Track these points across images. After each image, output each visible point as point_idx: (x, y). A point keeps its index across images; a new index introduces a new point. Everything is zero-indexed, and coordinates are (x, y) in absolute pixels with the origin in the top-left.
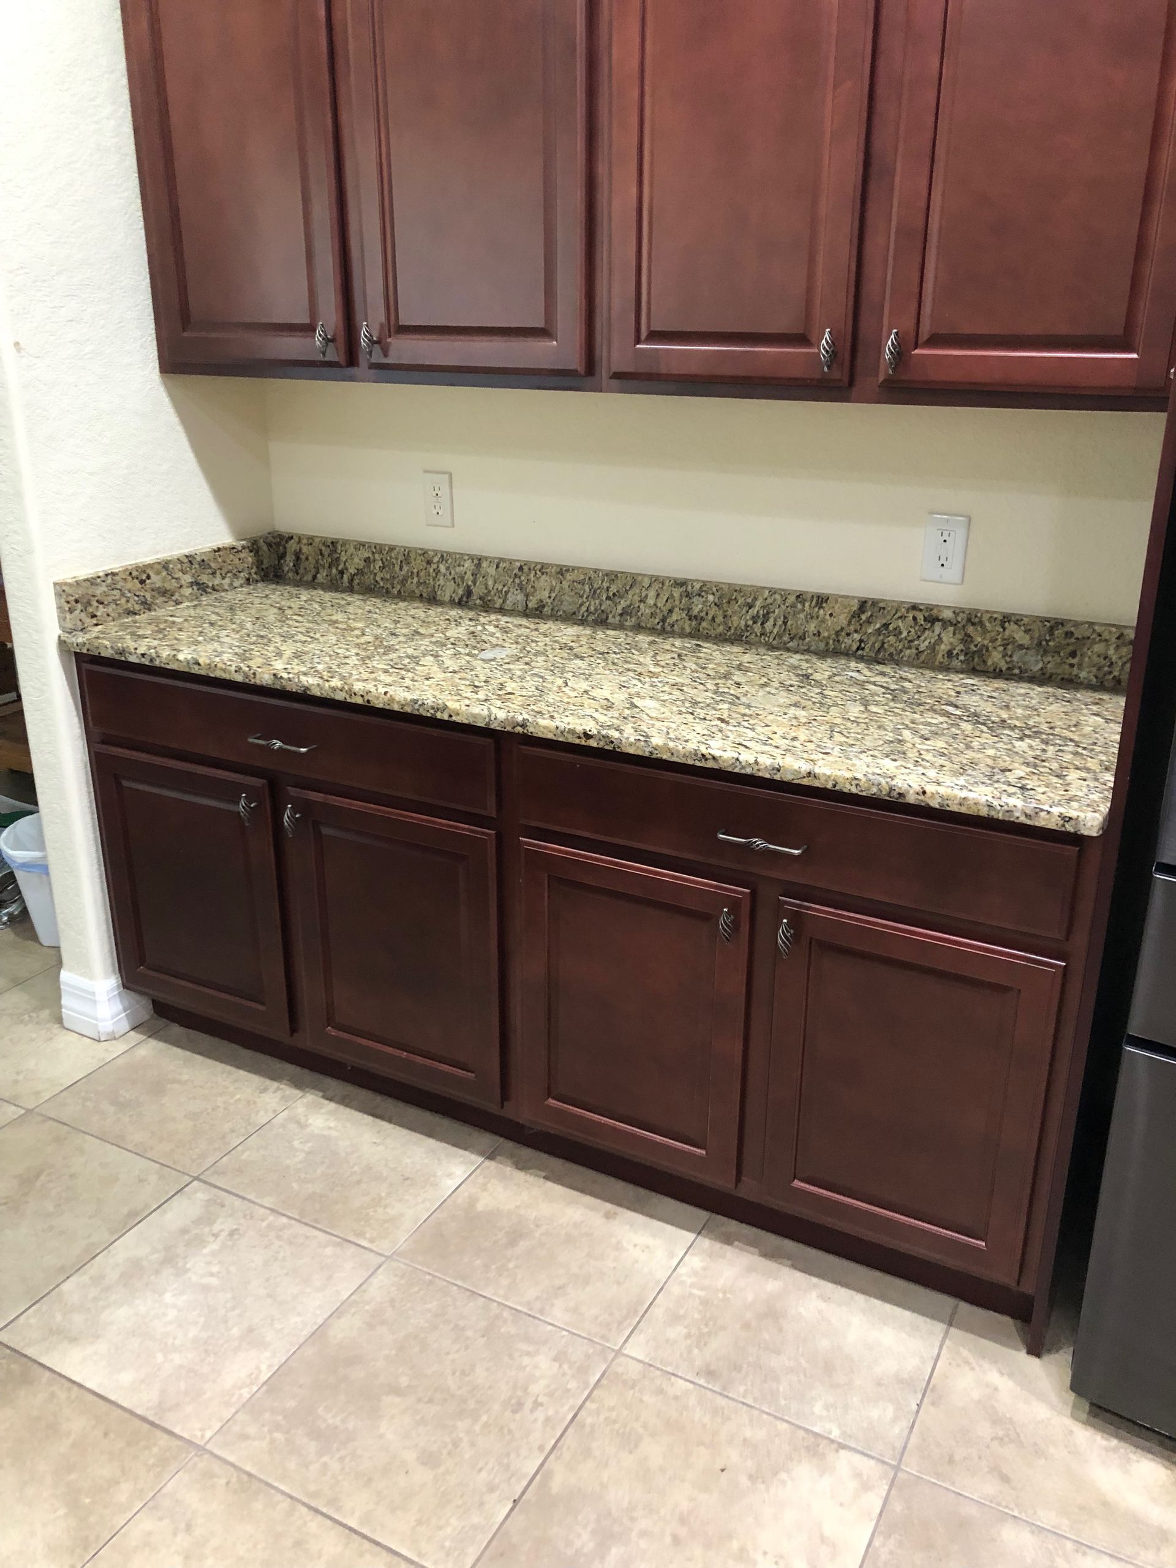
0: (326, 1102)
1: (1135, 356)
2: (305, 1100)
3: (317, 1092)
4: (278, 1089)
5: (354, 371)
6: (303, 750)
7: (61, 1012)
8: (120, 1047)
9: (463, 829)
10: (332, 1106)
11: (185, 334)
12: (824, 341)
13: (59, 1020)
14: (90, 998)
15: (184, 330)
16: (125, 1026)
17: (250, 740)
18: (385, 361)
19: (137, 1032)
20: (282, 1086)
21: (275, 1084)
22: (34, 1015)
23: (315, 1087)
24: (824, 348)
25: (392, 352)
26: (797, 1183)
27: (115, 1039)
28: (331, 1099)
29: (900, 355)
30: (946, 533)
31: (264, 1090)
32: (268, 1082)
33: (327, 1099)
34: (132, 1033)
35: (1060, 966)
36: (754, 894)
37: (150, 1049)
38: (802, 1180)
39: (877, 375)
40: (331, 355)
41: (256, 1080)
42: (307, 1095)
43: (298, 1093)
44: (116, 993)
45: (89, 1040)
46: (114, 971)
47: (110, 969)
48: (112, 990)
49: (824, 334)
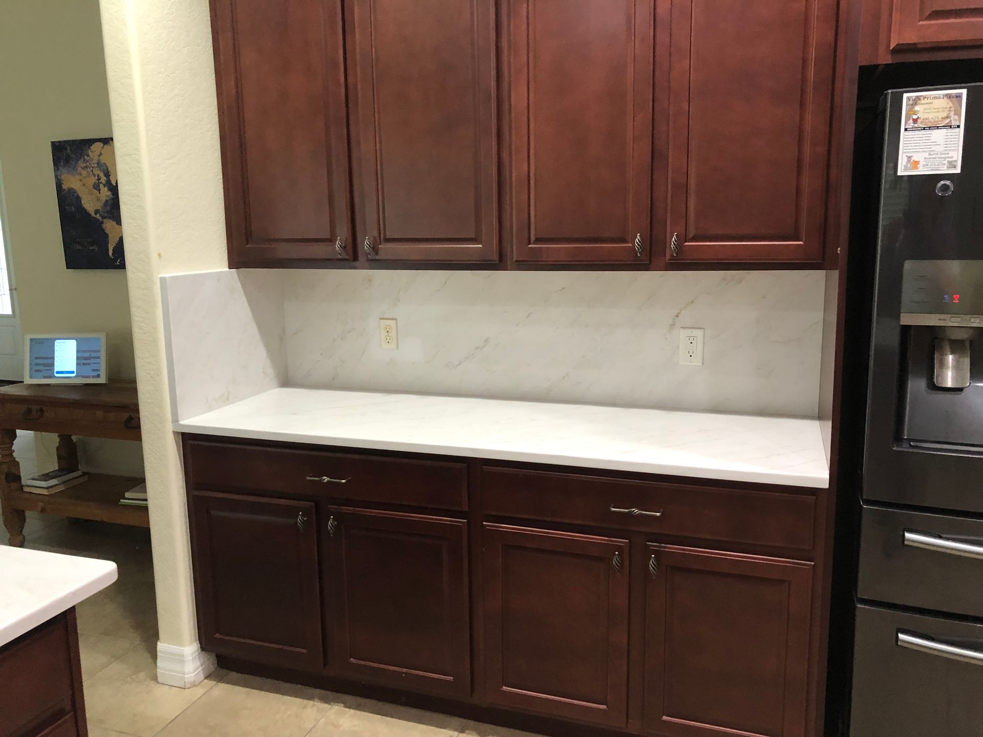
0: (347, 710)
1: (801, 243)
2: (334, 710)
3: (339, 704)
4: (314, 705)
5: (357, 264)
6: (343, 481)
7: (156, 671)
8: (200, 691)
9: (446, 520)
10: (352, 711)
11: (248, 246)
12: (637, 239)
13: (155, 678)
14: (180, 659)
15: (247, 244)
16: (202, 677)
17: (308, 478)
18: (377, 258)
19: (211, 680)
20: (315, 703)
21: (311, 702)
22: (134, 677)
23: (337, 701)
24: (637, 243)
25: (380, 252)
26: (665, 718)
27: (195, 686)
28: (350, 708)
29: (679, 246)
30: (692, 338)
31: (305, 707)
32: (305, 701)
33: (347, 708)
34: (206, 681)
35: (811, 565)
36: (630, 542)
37: (222, 690)
38: (667, 716)
39: (665, 255)
40: (345, 256)
41: (298, 701)
42: (334, 706)
43: (326, 705)
44: (197, 654)
45: (177, 689)
46: (195, 640)
47: (193, 638)
48: (195, 652)
49: (637, 236)
